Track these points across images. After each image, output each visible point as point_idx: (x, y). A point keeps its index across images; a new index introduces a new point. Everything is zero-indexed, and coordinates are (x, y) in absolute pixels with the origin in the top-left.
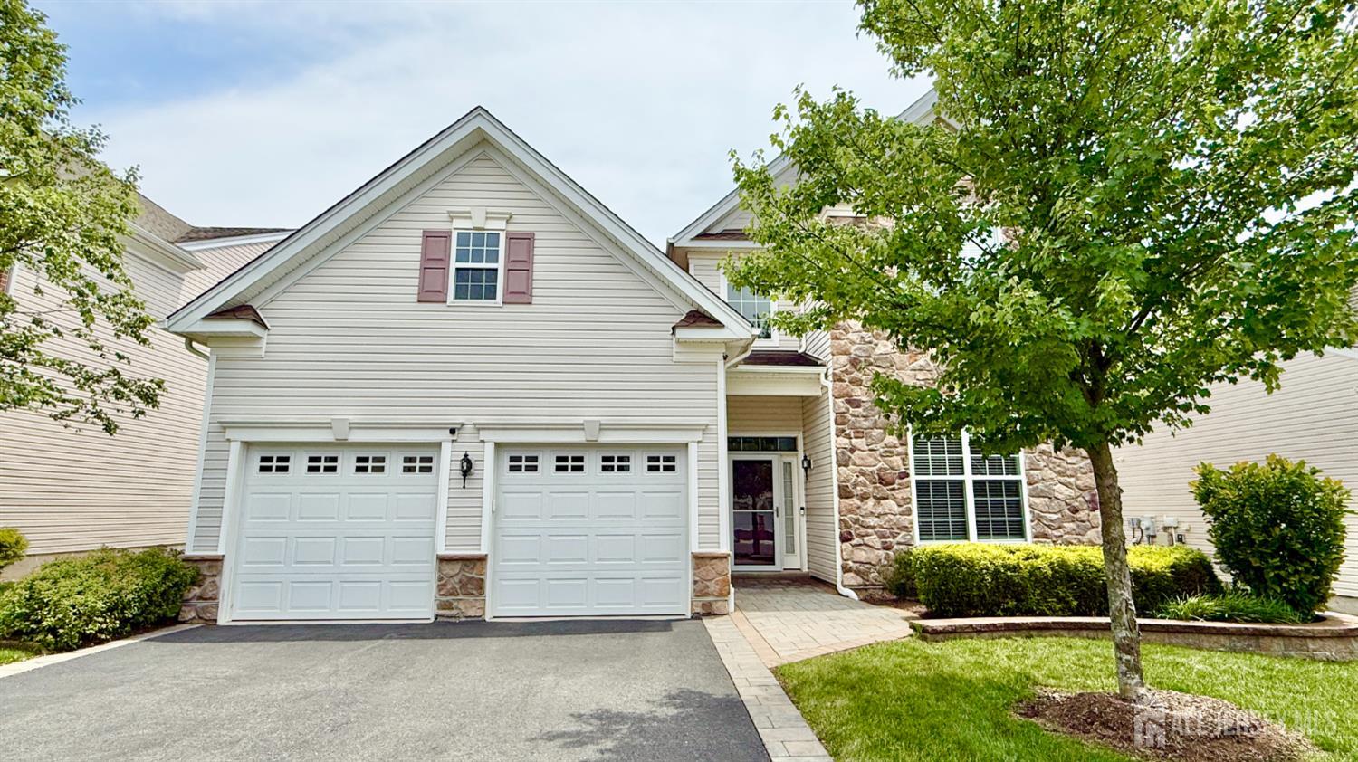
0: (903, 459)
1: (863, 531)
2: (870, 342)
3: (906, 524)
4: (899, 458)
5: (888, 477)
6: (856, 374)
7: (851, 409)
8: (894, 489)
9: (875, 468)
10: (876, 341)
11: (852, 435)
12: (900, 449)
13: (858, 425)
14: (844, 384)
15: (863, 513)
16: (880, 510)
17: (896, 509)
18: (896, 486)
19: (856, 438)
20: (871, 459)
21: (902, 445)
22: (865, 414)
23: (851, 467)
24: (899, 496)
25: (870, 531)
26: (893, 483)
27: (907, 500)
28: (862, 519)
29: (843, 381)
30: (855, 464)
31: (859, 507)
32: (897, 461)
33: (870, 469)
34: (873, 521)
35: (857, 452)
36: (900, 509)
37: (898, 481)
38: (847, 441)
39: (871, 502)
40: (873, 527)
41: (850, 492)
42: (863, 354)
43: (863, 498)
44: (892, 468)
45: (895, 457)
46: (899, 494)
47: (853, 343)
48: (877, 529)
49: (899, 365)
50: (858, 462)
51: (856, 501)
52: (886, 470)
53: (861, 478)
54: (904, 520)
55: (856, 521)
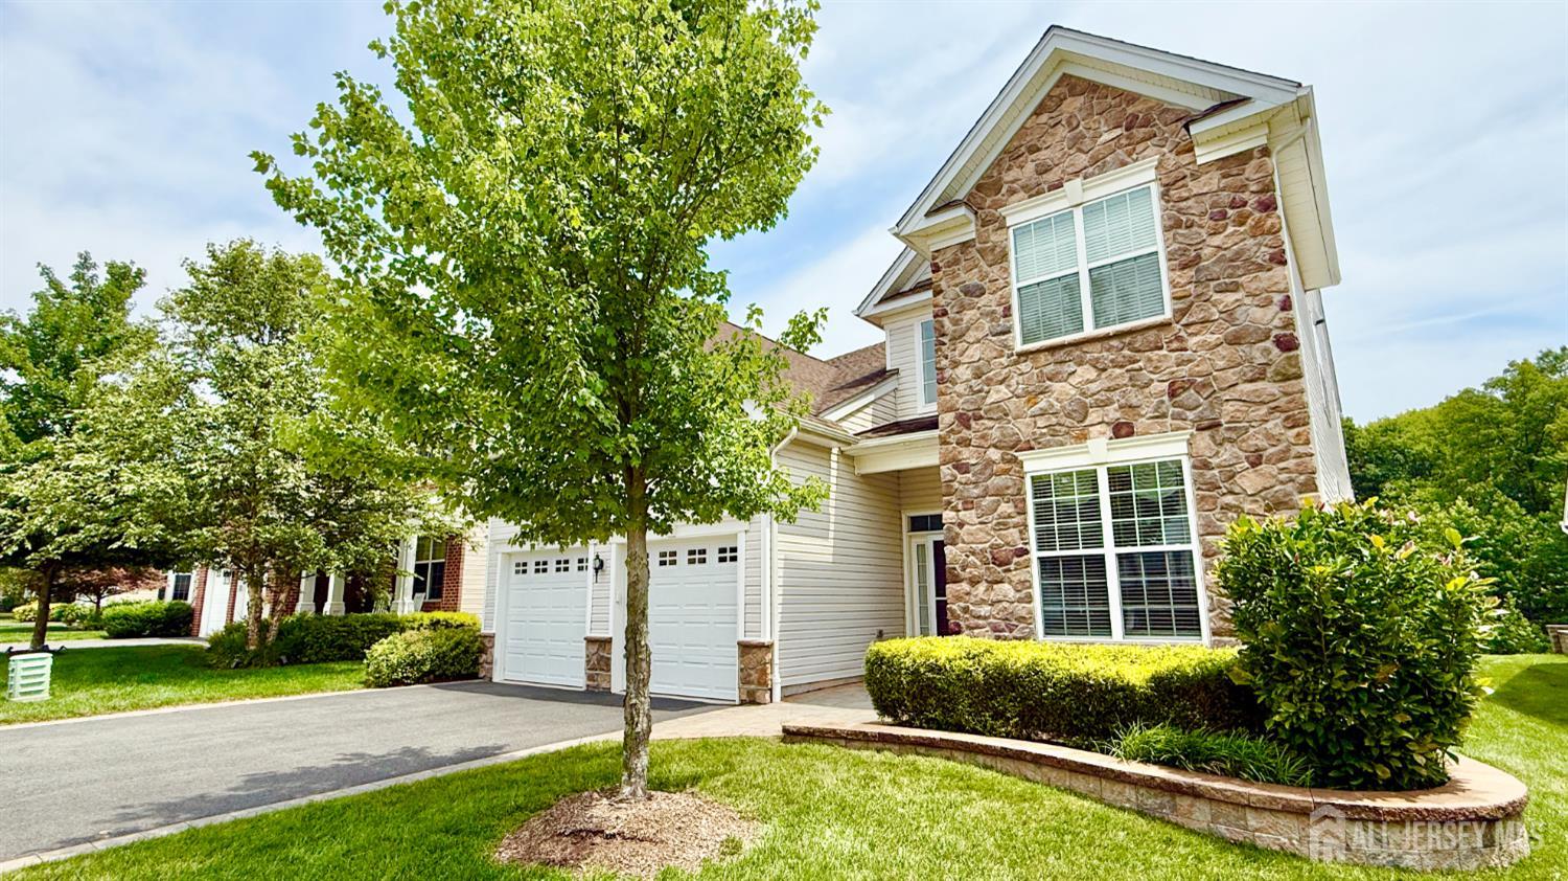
0: (1021, 532)
1: (973, 622)
2: (980, 391)
3: (1024, 614)
4: (1016, 530)
5: (1002, 555)
6: (966, 433)
7: (959, 476)
8: (1009, 570)
9: (987, 545)
10: (986, 388)
11: (960, 507)
12: (1018, 519)
13: (966, 494)
14: (950, 447)
15: (973, 600)
16: (993, 597)
17: (1012, 594)
18: (1012, 567)
19: (965, 509)
20: (982, 534)
21: (1019, 513)
22: (973, 479)
23: (960, 545)
24: (1015, 579)
25: (981, 622)
26: (1009, 563)
27: (1026, 584)
28: (971, 607)
29: (949, 443)
30: (963, 542)
31: (968, 594)
32: (1013, 534)
33: (981, 546)
34: (985, 610)
35: (966, 527)
36: (1018, 595)
37: (1016, 559)
38: (954, 513)
39: (982, 587)
40: (985, 618)
41: (957, 576)
42: (972, 407)
43: (974, 582)
44: (1008, 544)
45: (1011, 530)
46: (1016, 576)
47: (960, 395)
48: (991, 620)
49: (1014, 413)
50: (965, 538)
51: (965, 586)
52: (999, 546)
53: (972, 558)
54: (1021, 609)
55: (966, 610)
